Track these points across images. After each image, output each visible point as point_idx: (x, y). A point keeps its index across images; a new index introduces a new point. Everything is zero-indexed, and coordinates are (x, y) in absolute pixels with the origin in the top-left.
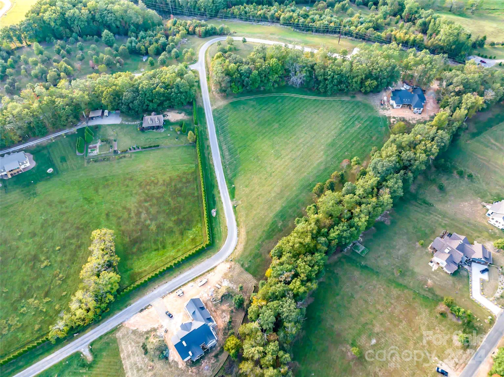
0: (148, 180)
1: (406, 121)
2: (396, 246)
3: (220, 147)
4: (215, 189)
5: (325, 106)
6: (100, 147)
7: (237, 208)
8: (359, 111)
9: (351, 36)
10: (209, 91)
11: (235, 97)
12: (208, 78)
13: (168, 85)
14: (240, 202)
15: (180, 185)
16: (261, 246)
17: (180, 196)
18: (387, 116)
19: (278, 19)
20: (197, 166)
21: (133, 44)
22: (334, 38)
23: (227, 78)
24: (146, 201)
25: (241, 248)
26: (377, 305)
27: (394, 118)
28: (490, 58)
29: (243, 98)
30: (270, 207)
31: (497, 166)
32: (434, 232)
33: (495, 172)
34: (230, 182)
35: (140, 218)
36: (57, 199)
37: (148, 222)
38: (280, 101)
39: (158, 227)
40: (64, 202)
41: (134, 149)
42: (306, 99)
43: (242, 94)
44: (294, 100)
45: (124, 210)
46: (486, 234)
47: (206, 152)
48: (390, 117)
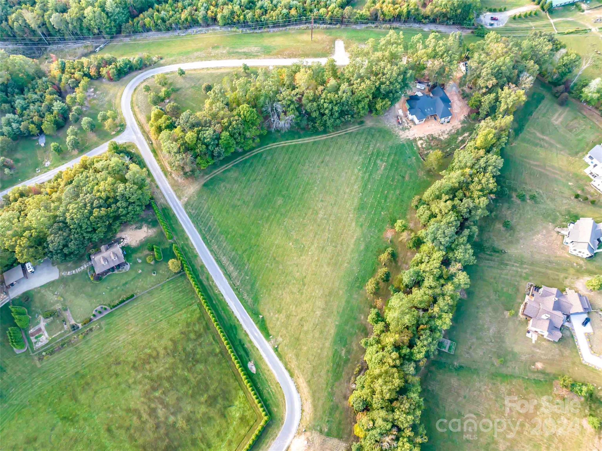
0: (142, 356)
1: (436, 138)
2: (483, 326)
3: (219, 261)
4: (239, 332)
5: (331, 149)
6: (46, 327)
7: (279, 349)
8: (376, 144)
9: (324, 23)
10: (166, 175)
11: (207, 174)
12: (154, 151)
13: (108, 198)
14: (280, 339)
15: (190, 346)
16: (332, 394)
17: (197, 361)
18: (411, 138)
19: (214, 20)
20: (200, 306)
21: (14, 125)
22: (301, 32)
23: (189, 157)
24: (154, 389)
25: (308, 407)
26: (491, 415)
27: (421, 139)
28: (500, 11)
29: (218, 172)
30: (321, 332)
31: (554, 171)
32: (518, 290)
33: (556, 180)
34: (255, 313)
35: (157, 417)
36: (21, 438)
37: (172, 419)
38: (269, 158)
39: (188, 420)
40: (35, 439)
41: (100, 313)
42: (302, 144)
43: (215, 166)
44: (287, 151)
45: (130, 414)
46: (572, 271)
47: (203, 278)
48: (415, 140)
